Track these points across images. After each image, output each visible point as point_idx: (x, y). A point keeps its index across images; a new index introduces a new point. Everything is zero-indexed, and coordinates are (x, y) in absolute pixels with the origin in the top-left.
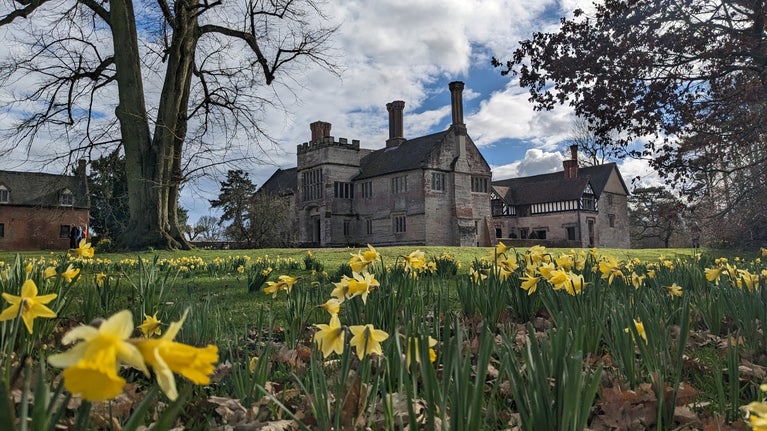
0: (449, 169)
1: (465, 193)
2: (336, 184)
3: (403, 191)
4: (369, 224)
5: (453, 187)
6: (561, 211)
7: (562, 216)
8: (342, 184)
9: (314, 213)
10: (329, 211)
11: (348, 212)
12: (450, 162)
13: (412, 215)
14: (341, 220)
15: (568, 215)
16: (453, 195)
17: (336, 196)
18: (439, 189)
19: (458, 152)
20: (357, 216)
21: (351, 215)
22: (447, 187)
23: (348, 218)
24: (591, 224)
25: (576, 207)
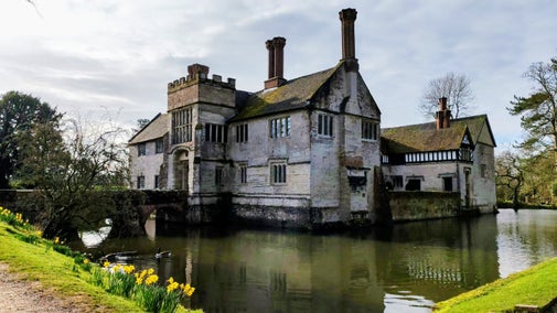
0: (338, 110)
1: (354, 139)
2: (208, 126)
3: (283, 135)
4: (243, 172)
5: (343, 133)
6: (438, 161)
7: (439, 166)
8: (214, 126)
9: (184, 158)
10: (199, 156)
11: (220, 157)
12: (339, 102)
13: (294, 164)
14: (212, 166)
15: (445, 165)
16: (342, 141)
17: (207, 139)
18: (326, 134)
19: (349, 91)
20: (231, 162)
21: (224, 161)
22: (336, 131)
23: (220, 165)
24: (467, 174)
25: (454, 157)
